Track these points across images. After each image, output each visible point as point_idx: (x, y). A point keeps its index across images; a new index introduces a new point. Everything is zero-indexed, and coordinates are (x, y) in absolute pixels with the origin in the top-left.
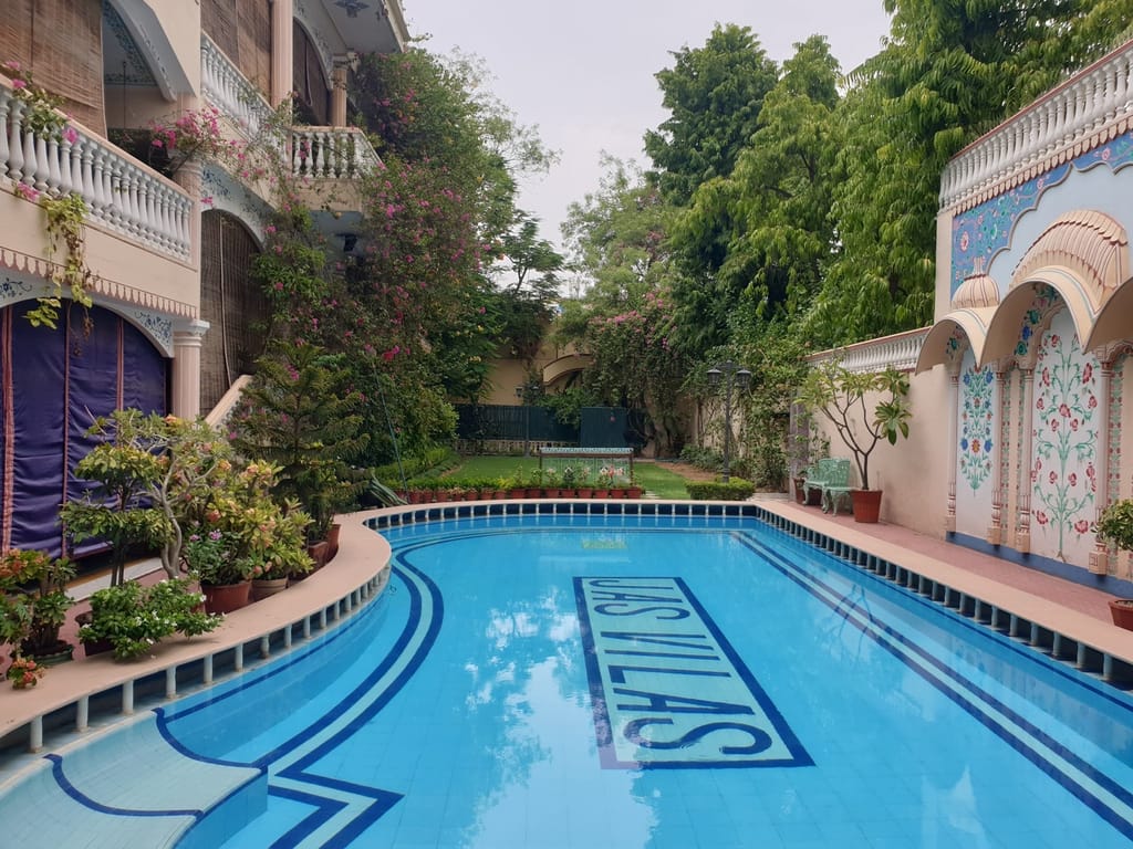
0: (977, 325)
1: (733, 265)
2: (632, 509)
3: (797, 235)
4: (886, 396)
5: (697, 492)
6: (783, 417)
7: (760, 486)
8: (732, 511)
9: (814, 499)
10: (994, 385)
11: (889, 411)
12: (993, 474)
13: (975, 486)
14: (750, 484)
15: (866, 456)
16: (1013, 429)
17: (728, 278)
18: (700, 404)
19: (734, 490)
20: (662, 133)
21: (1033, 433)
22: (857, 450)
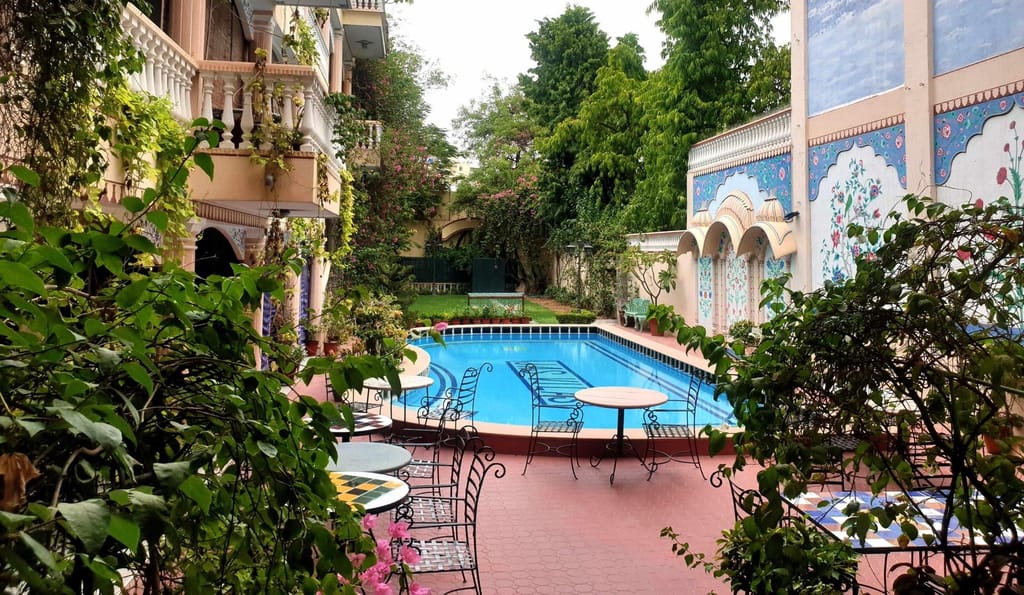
0: (700, 235)
1: (578, 168)
2: (526, 330)
3: (619, 158)
4: (665, 267)
5: (562, 319)
6: (612, 271)
7: (599, 315)
8: (584, 330)
9: (631, 323)
10: (711, 265)
11: (665, 275)
12: (713, 309)
13: (706, 316)
14: (594, 314)
15: (656, 298)
16: (719, 287)
17: (576, 176)
18: (558, 258)
19: (584, 318)
20: (530, 75)
21: (726, 290)
22: (651, 295)
